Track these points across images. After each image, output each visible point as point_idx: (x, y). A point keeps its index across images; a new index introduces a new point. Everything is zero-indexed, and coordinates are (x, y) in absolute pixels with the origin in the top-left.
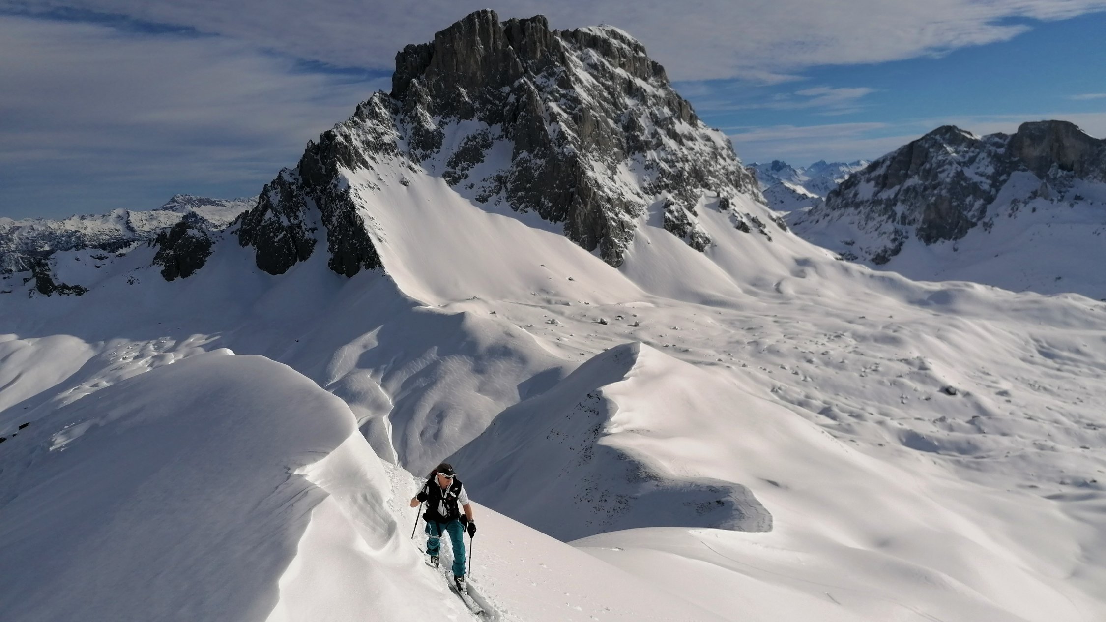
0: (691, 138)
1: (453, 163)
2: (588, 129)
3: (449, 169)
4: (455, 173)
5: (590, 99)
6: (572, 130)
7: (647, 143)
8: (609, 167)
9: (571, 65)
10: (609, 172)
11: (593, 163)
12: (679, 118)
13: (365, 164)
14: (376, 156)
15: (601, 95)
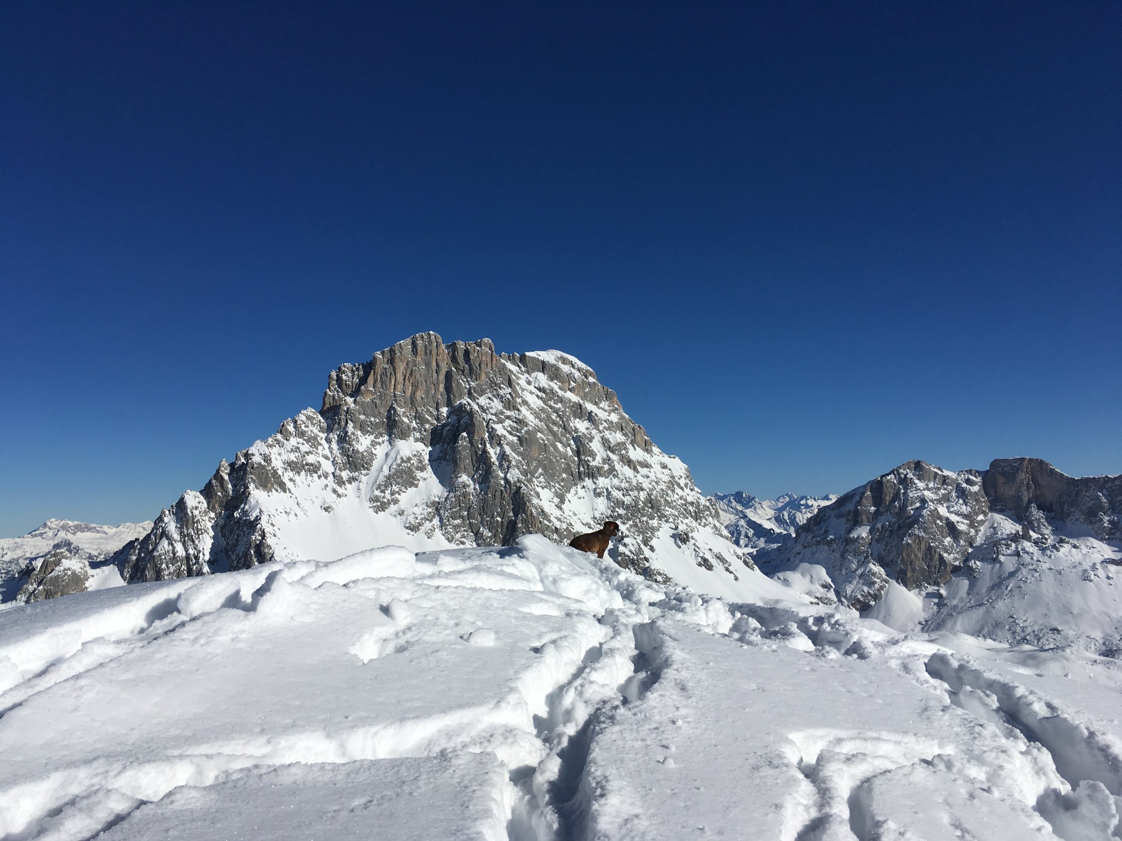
0: (647, 465)
1: (383, 488)
2: (535, 453)
3: (377, 493)
4: (384, 497)
5: (537, 421)
6: (519, 454)
7: (599, 469)
8: (557, 495)
9: (518, 388)
10: (556, 500)
11: (539, 490)
12: (633, 443)
13: (283, 487)
14: (296, 478)
15: (549, 417)
